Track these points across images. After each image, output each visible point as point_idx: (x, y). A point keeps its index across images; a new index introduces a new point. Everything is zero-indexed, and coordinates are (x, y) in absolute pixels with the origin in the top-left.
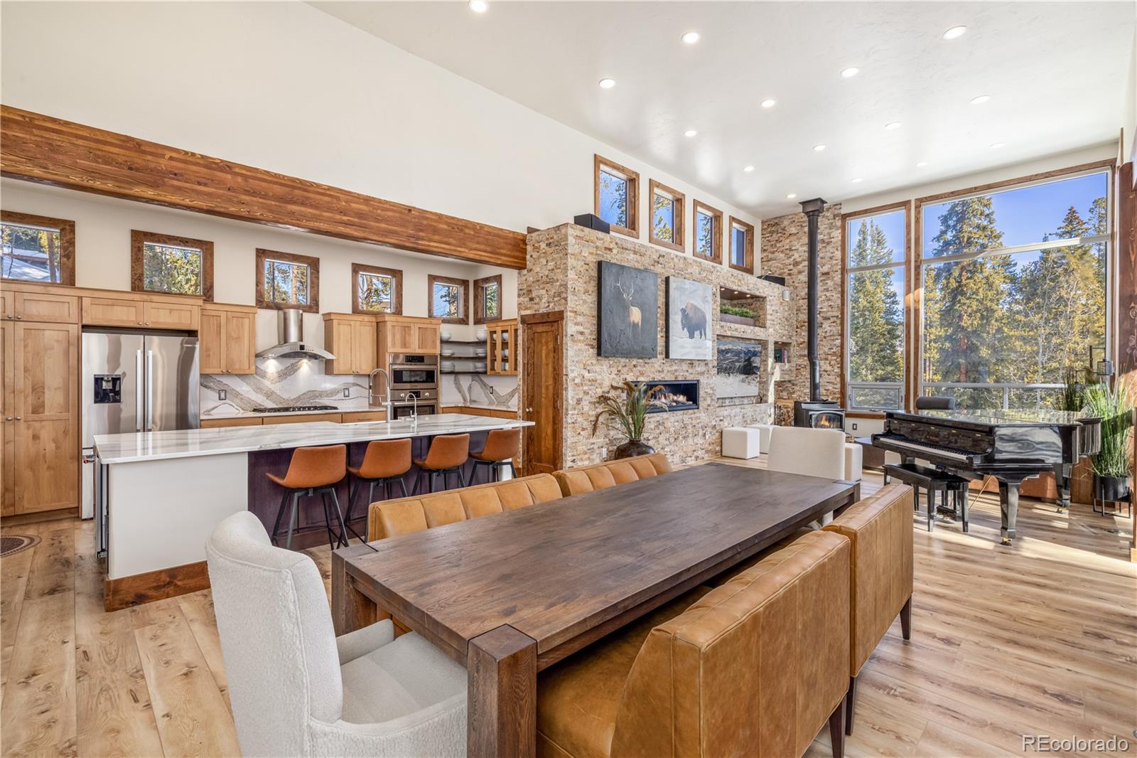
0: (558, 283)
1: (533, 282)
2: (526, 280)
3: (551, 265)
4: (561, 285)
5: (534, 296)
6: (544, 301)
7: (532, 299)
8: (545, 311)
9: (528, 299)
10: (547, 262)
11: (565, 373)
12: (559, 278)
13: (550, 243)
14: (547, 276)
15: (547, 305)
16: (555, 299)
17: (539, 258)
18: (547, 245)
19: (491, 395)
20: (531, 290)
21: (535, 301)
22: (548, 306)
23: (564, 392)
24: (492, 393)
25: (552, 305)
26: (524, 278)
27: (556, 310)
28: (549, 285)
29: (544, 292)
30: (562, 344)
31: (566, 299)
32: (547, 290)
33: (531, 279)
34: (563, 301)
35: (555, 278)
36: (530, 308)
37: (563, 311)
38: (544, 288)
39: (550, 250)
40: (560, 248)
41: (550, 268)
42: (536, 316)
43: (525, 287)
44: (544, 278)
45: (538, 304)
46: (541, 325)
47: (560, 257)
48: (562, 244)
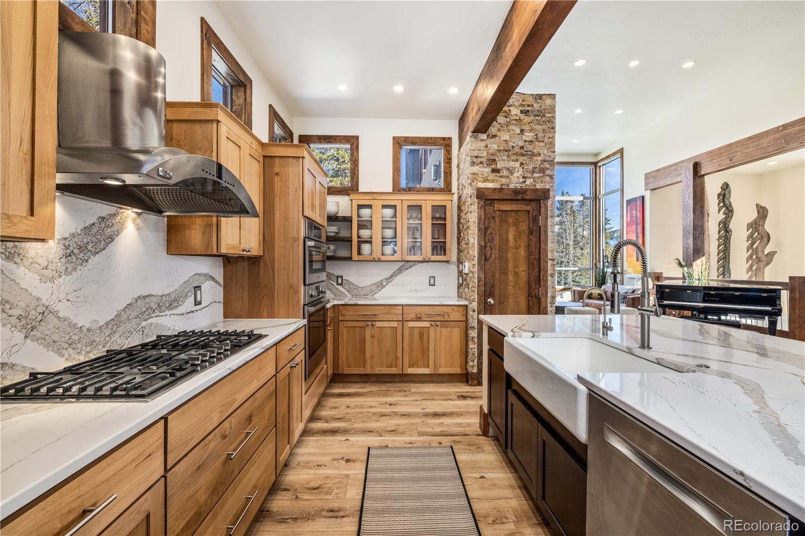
0: (540, 158)
1: (500, 151)
2: (486, 147)
3: (529, 136)
4: (545, 161)
5: (499, 166)
6: (516, 175)
7: (495, 171)
8: (518, 186)
9: (490, 170)
10: (522, 131)
11: (550, 257)
12: (541, 152)
13: (528, 111)
14: (522, 148)
15: (522, 180)
16: (535, 175)
17: (508, 124)
18: (522, 112)
19: (339, 287)
20: (494, 160)
21: (501, 174)
22: (524, 182)
23: (549, 278)
24: (341, 285)
25: (529, 182)
26: (483, 144)
27: (538, 186)
28: (525, 158)
29: (517, 164)
30: (546, 226)
31: (551, 177)
32: (522, 164)
33: (495, 147)
34: (548, 178)
35: (535, 151)
36: (493, 181)
37: (549, 190)
38: (517, 160)
39: (527, 119)
40: (544, 119)
41: (527, 139)
42: (504, 192)
43: (485, 154)
44: (517, 149)
45: (507, 177)
46: (509, 202)
47: (544, 130)
48: (548, 115)
